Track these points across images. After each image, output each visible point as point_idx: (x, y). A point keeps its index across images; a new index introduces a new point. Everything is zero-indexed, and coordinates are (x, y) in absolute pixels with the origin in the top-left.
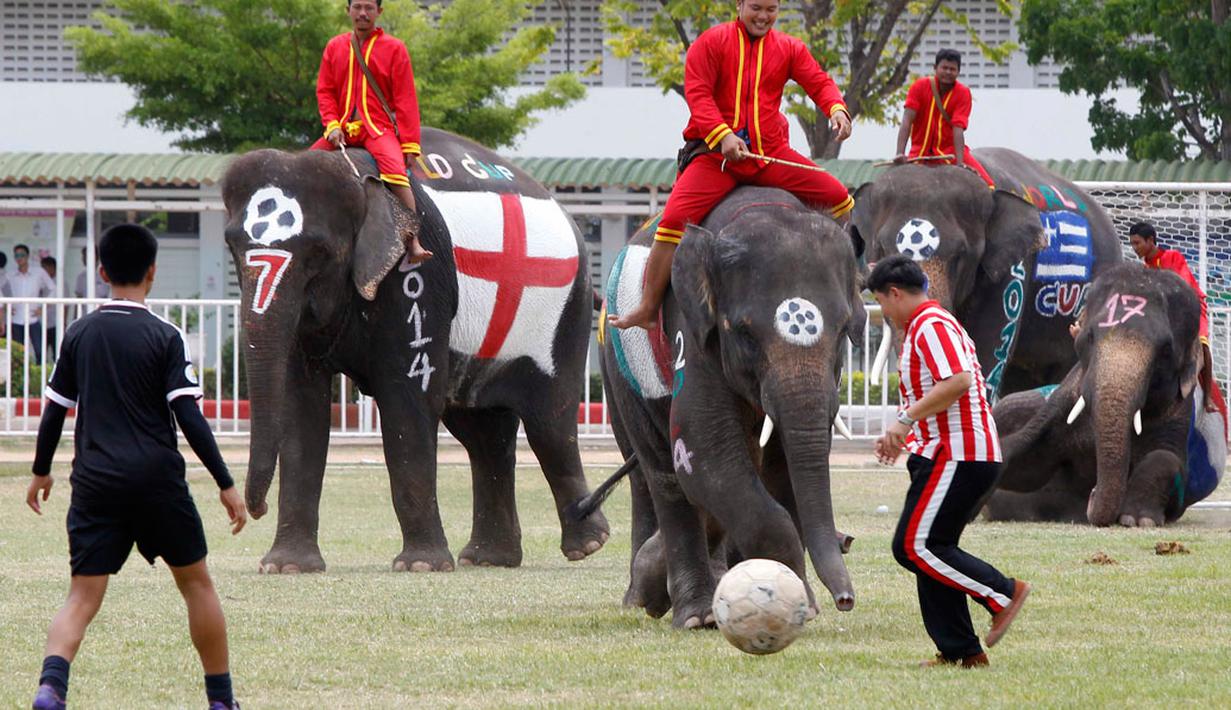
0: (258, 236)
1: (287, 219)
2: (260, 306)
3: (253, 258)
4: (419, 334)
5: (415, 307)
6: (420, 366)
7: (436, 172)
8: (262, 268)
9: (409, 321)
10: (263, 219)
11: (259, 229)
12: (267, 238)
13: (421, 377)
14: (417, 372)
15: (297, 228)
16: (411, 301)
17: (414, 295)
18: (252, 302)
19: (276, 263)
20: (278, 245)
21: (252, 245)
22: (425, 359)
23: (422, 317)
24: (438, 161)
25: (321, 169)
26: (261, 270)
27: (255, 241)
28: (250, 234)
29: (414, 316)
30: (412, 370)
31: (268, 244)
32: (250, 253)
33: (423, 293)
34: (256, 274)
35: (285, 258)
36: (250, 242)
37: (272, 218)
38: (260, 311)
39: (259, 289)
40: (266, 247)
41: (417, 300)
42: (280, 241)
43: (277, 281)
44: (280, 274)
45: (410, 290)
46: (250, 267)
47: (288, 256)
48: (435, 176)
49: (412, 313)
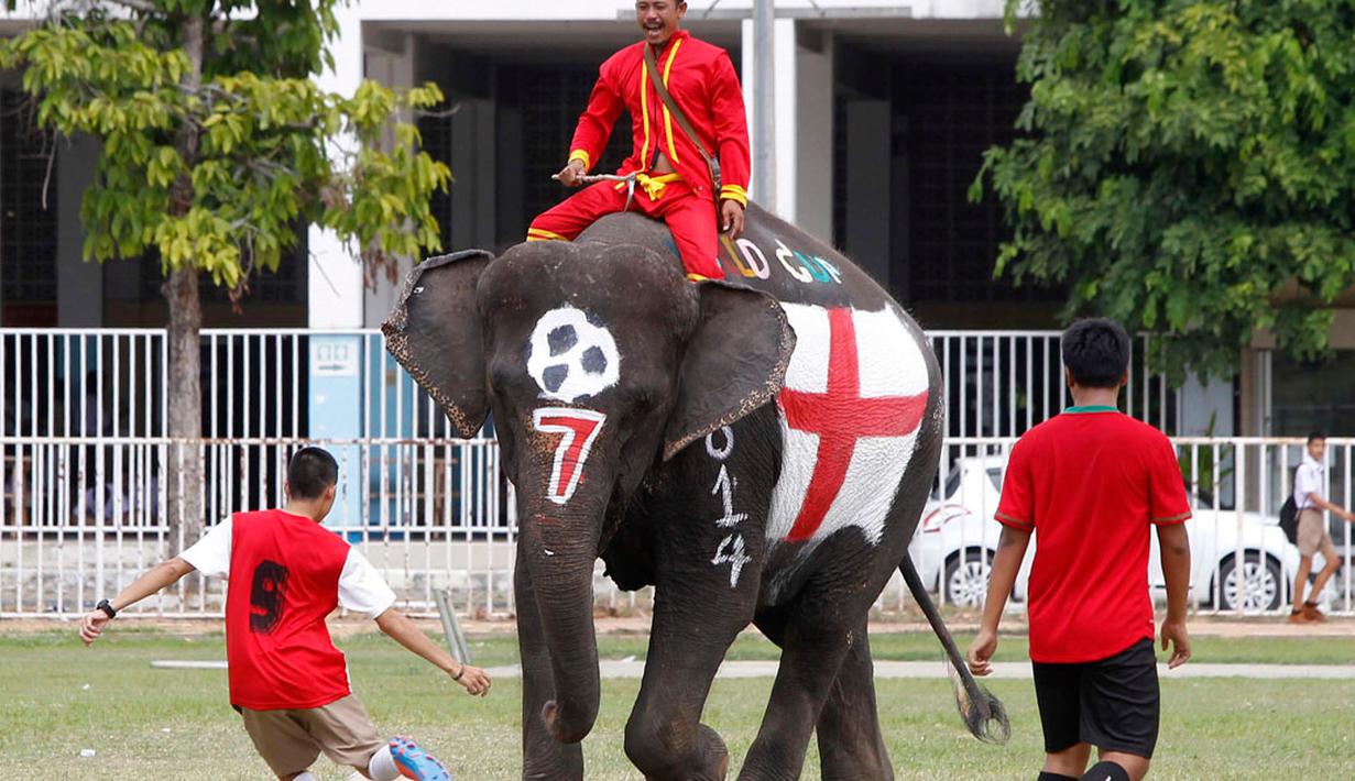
0: (554, 389)
1: (594, 360)
2: (561, 492)
3: (545, 421)
4: (729, 509)
5: (723, 471)
6: (729, 551)
7: (750, 268)
8: (561, 436)
9: (715, 491)
10: (558, 360)
11: (556, 376)
12: (567, 391)
13: (729, 565)
14: (724, 558)
15: (611, 376)
16: (718, 463)
17: (721, 455)
18: (548, 486)
19: (582, 429)
20: (584, 402)
21: (545, 400)
22: (739, 543)
23: (732, 486)
24: (749, 248)
25: (643, 282)
26: (560, 439)
27: (549, 395)
28: (541, 384)
29: (721, 484)
30: (719, 554)
31: (569, 401)
32: (539, 413)
33: (734, 450)
34: (550, 445)
35: (597, 423)
36: (541, 396)
37: (572, 357)
38: (561, 500)
39: (557, 467)
40: (567, 405)
41: (725, 461)
42: (588, 395)
43: (583, 456)
44: (587, 445)
45: (715, 447)
46: (540, 434)
47: (599, 418)
48: (748, 274)
49: (719, 480)
